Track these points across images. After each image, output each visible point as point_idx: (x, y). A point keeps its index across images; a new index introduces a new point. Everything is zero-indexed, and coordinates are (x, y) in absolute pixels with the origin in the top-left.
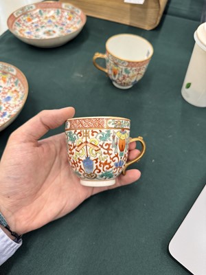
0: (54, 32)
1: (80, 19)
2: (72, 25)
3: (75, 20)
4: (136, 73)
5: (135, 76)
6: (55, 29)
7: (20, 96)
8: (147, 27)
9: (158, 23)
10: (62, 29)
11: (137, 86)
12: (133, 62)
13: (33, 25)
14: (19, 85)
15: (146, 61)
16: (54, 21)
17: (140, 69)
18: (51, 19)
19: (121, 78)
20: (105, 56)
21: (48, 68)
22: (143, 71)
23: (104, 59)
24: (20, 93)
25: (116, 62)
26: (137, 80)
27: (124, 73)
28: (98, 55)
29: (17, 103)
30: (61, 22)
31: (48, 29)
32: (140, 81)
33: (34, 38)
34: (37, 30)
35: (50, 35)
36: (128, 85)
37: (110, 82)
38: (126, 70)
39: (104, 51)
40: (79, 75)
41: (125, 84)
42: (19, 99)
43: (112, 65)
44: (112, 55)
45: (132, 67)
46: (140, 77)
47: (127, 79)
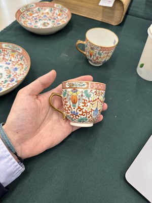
0: (48, 24)
1: (67, 16)
2: (61, 20)
3: (63, 16)
4: (105, 55)
5: (105, 57)
6: (49, 22)
7: (24, 68)
8: (114, 24)
9: (122, 21)
10: (54, 22)
11: (106, 65)
12: (104, 48)
13: (33, 19)
14: (24, 60)
15: (113, 47)
16: (48, 16)
17: (108, 53)
18: (46, 15)
19: (95, 59)
20: (85, 43)
21: (44, 48)
22: (111, 54)
23: (84, 45)
24: (24, 66)
25: (92, 47)
26: (106, 60)
27: (97, 55)
28: (80, 42)
29: (22, 73)
30: (53, 17)
31: (44, 21)
32: (108, 61)
33: (34, 27)
34: (36, 22)
35: (45, 26)
36: (99, 63)
37: (87, 60)
38: (99, 53)
39: (84, 39)
40: (65, 55)
41: (97, 63)
42: (23, 70)
43: (89, 49)
44: (89, 42)
45: (103, 51)
46: (108, 58)
47: (100, 59)
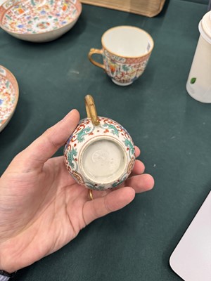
0: (48, 24)
1: (75, 9)
2: (67, 16)
3: (70, 9)
4: (135, 69)
5: (134, 73)
6: (49, 20)
7: (12, 99)
8: (150, 15)
10: (56, 20)
11: (137, 82)
12: (131, 59)
13: (25, 17)
15: (146, 56)
16: (48, 11)
17: (139, 66)
18: (45, 9)
19: (119, 75)
20: (101, 52)
21: (41, 65)
22: (143, 67)
23: (101, 55)
24: (12, 96)
25: (112, 58)
26: (138, 76)
27: (122, 70)
28: (94, 51)
30: (55, 12)
31: (41, 21)
32: (140, 77)
33: (26, 32)
34: (30, 22)
35: (44, 28)
36: (127, 82)
37: (109, 79)
38: (124, 67)
39: (100, 46)
40: (74, 72)
41: (124, 81)
43: (109, 62)
44: (108, 52)
45: (131, 63)
46: (140, 73)
47: (126, 76)
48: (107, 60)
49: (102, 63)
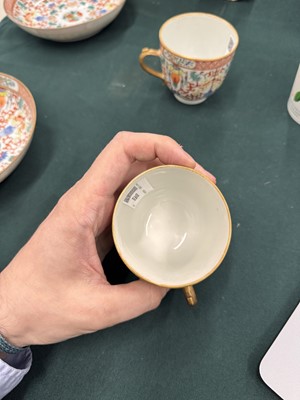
0: (80, 14)
4: (210, 79)
5: (208, 84)
6: (81, 9)
7: (27, 125)
10: (92, 7)
11: (213, 99)
12: (204, 62)
14: (25, 108)
15: (226, 58)
17: (216, 73)
19: (185, 88)
20: (159, 53)
21: (70, 75)
22: (222, 75)
23: (157, 57)
24: (27, 121)
25: (176, 62)
26: (214, 90)
27: (190, 80)
28: (147, 52)
29: (22, 136)
31: (70, 9)
32: (217, 91)
33: (47, 26)
34: (53, 12)
35: (73, 20)
36: (197, 98)
37: (171, 94)
38: (193, 75)
39: (157, 44)
40: (118, 85)
41: (193, 98)
42: (25, 130)
43: (170, 67)
44: (168, 51)
45: (204, 69)
46: (217, 85)
47: (197, 89)
48: (167, 66)
49: (160, 70)
